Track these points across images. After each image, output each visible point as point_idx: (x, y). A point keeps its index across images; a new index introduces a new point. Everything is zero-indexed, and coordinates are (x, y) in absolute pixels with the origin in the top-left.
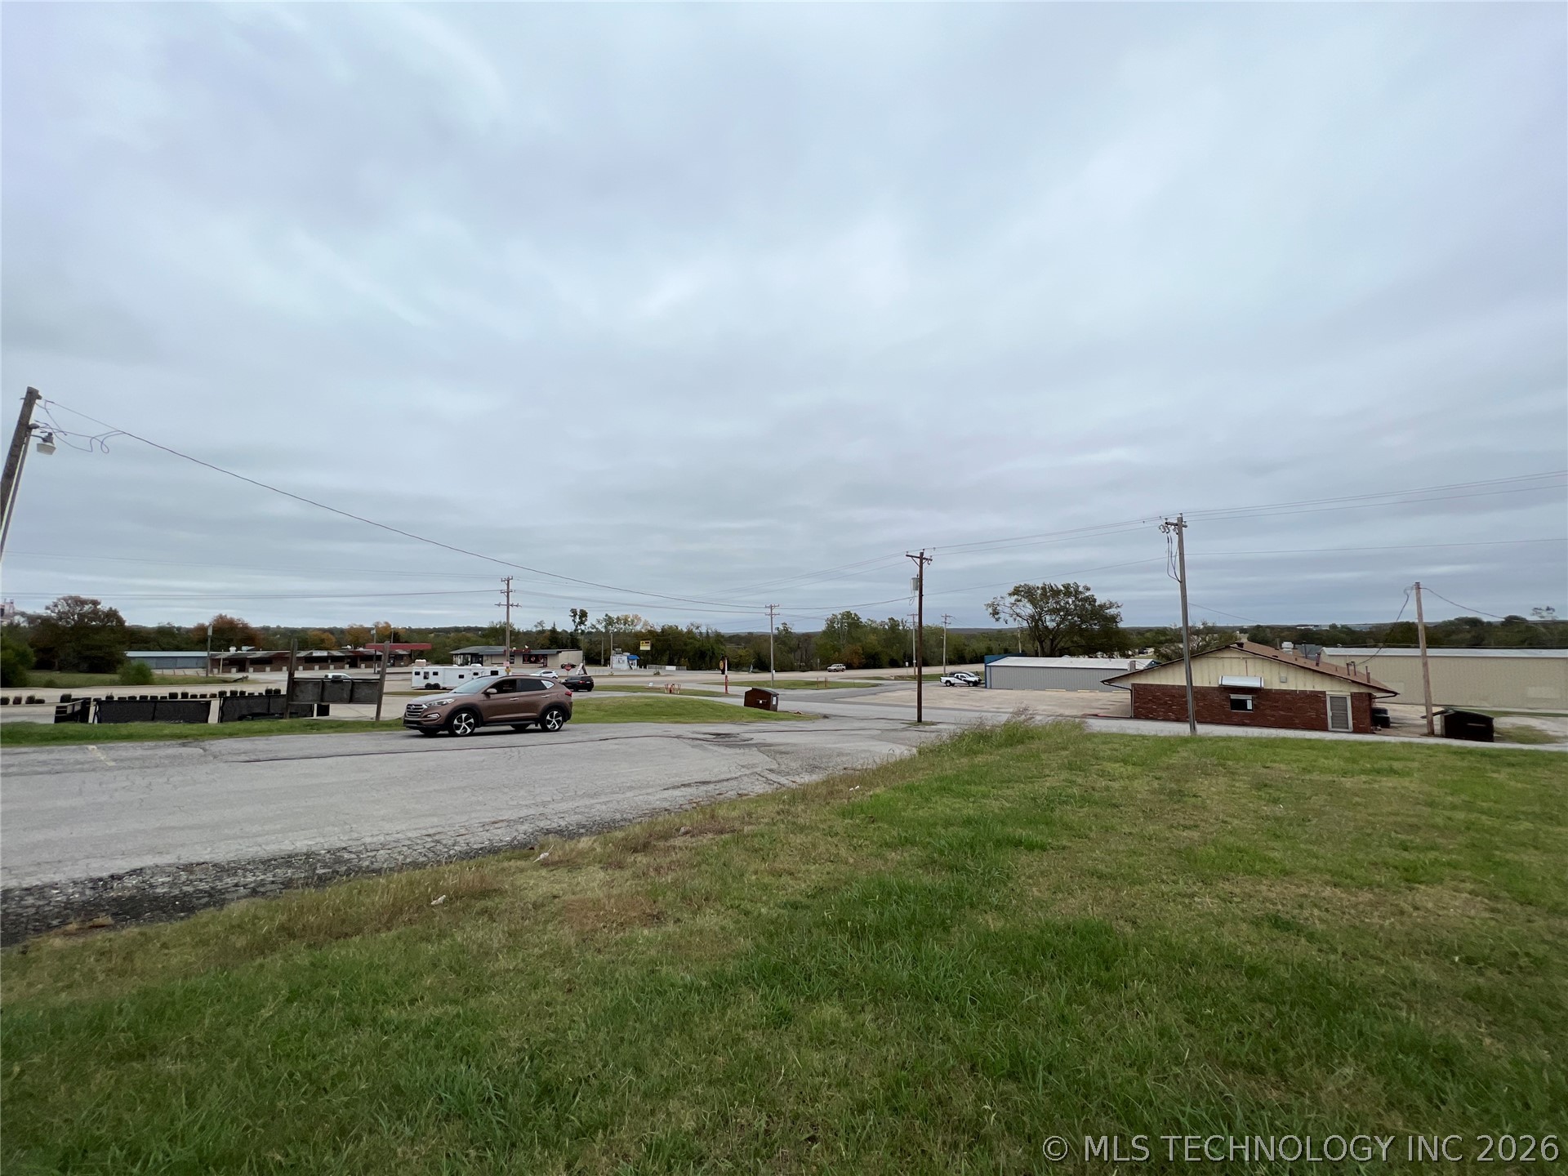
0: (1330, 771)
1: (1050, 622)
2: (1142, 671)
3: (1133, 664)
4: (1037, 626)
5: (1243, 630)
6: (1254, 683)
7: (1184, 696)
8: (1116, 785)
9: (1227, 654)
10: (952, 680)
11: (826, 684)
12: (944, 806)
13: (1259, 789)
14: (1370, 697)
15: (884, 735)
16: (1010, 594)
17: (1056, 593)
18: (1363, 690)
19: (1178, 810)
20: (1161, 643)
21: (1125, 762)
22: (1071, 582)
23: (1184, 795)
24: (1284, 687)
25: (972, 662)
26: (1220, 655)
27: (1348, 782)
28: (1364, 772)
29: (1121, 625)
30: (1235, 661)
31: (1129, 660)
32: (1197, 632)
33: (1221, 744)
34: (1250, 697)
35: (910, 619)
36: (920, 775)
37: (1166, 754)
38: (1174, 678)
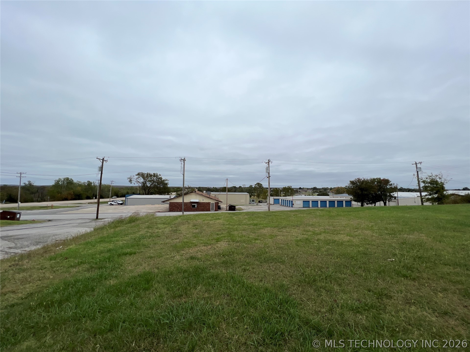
0: (208, 220)
1: (148, 184)
2: (172, 198)
3: (170, 197)
4: (144, 185)
5: (197, 188)
6: (197, 201)
7: (182, 205)
8: (160, 231)
9: (192, 194)
10: (113, 203)
11: (52, 207)
12: (100, 247)
13: (194, 226)
14: (218, 203)
15: (80, 225)
16: (136, 175)
17: (151, 176)
18: (217, 202)
19: (175, 235)
20: (178, 191)
21: (164, 224)
22: (156, 173)
23: (177, 231)
24: (203, 201)
25: (121, 197)
26: (191, 194)
27: (211, 222)
28: (214, 220)
29: (169, 186)
30: (194, 195)
31: (169, 196)
32: (187, 188)
33: (188, 216)
34: (196, 204)
35: (97, 182)
36: (93, 238)
37: (175, 221)
38: (180, 200)
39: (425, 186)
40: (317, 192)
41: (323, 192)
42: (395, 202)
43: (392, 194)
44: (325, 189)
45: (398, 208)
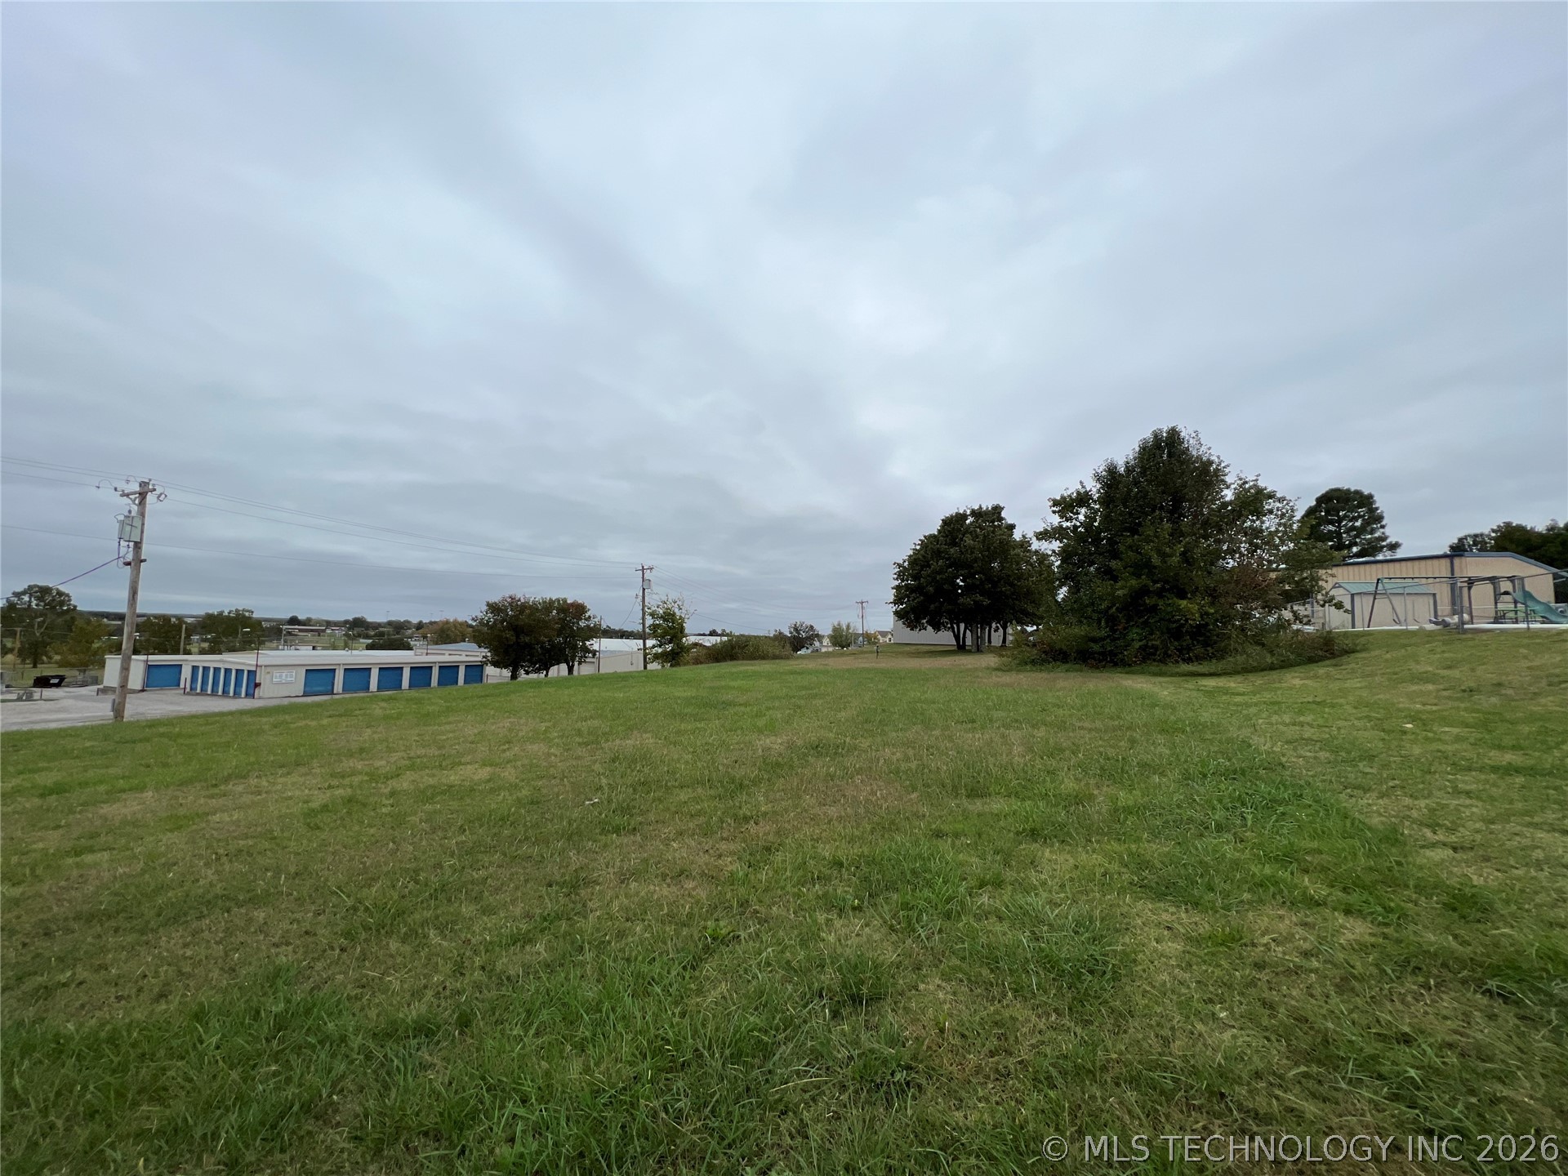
39: (653, 625)
40: (367, 637)
41: (392, 636)
42: (592, 665)
43: (588, 643)
44: (399, 627)
45: (598, 679)
